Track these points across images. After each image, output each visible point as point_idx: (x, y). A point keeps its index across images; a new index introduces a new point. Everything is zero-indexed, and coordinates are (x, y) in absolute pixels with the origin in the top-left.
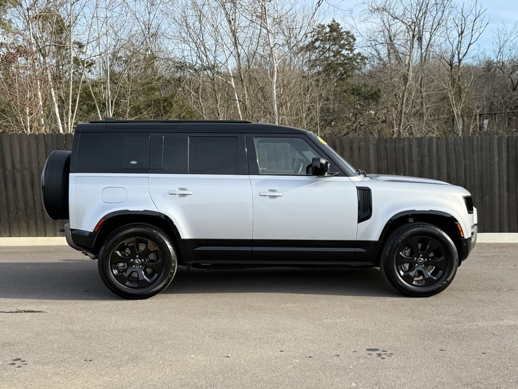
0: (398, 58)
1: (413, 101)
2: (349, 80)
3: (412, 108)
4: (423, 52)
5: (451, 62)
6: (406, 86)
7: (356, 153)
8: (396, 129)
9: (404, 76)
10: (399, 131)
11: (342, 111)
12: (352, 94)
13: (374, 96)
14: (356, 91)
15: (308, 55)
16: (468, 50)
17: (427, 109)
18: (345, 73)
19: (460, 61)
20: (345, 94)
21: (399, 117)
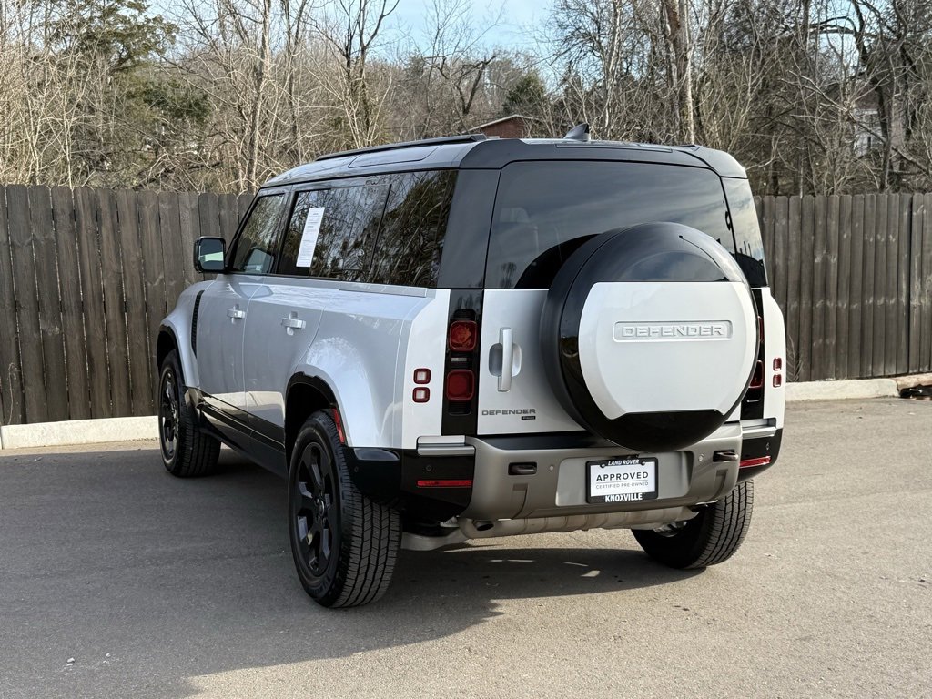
0: (240, 30)
1: (276, 125)
2: (137, 73)
3: (274, 139)
4: (291, 24)
5: (347, 50)
6: (258, 89)
7: (150, 228)
8: (242, 181)
9: (255, 69)
10: (250, 184)
11: (127, 140)
12: (145, 101)
13: (195, 110)
14: (154, 97)
15: (42, 11)
16: (378, 28)
17: (306, 141)
18: (130, 56)
19: (364, 49)
20: (132, 102)
21: (247, 152)
